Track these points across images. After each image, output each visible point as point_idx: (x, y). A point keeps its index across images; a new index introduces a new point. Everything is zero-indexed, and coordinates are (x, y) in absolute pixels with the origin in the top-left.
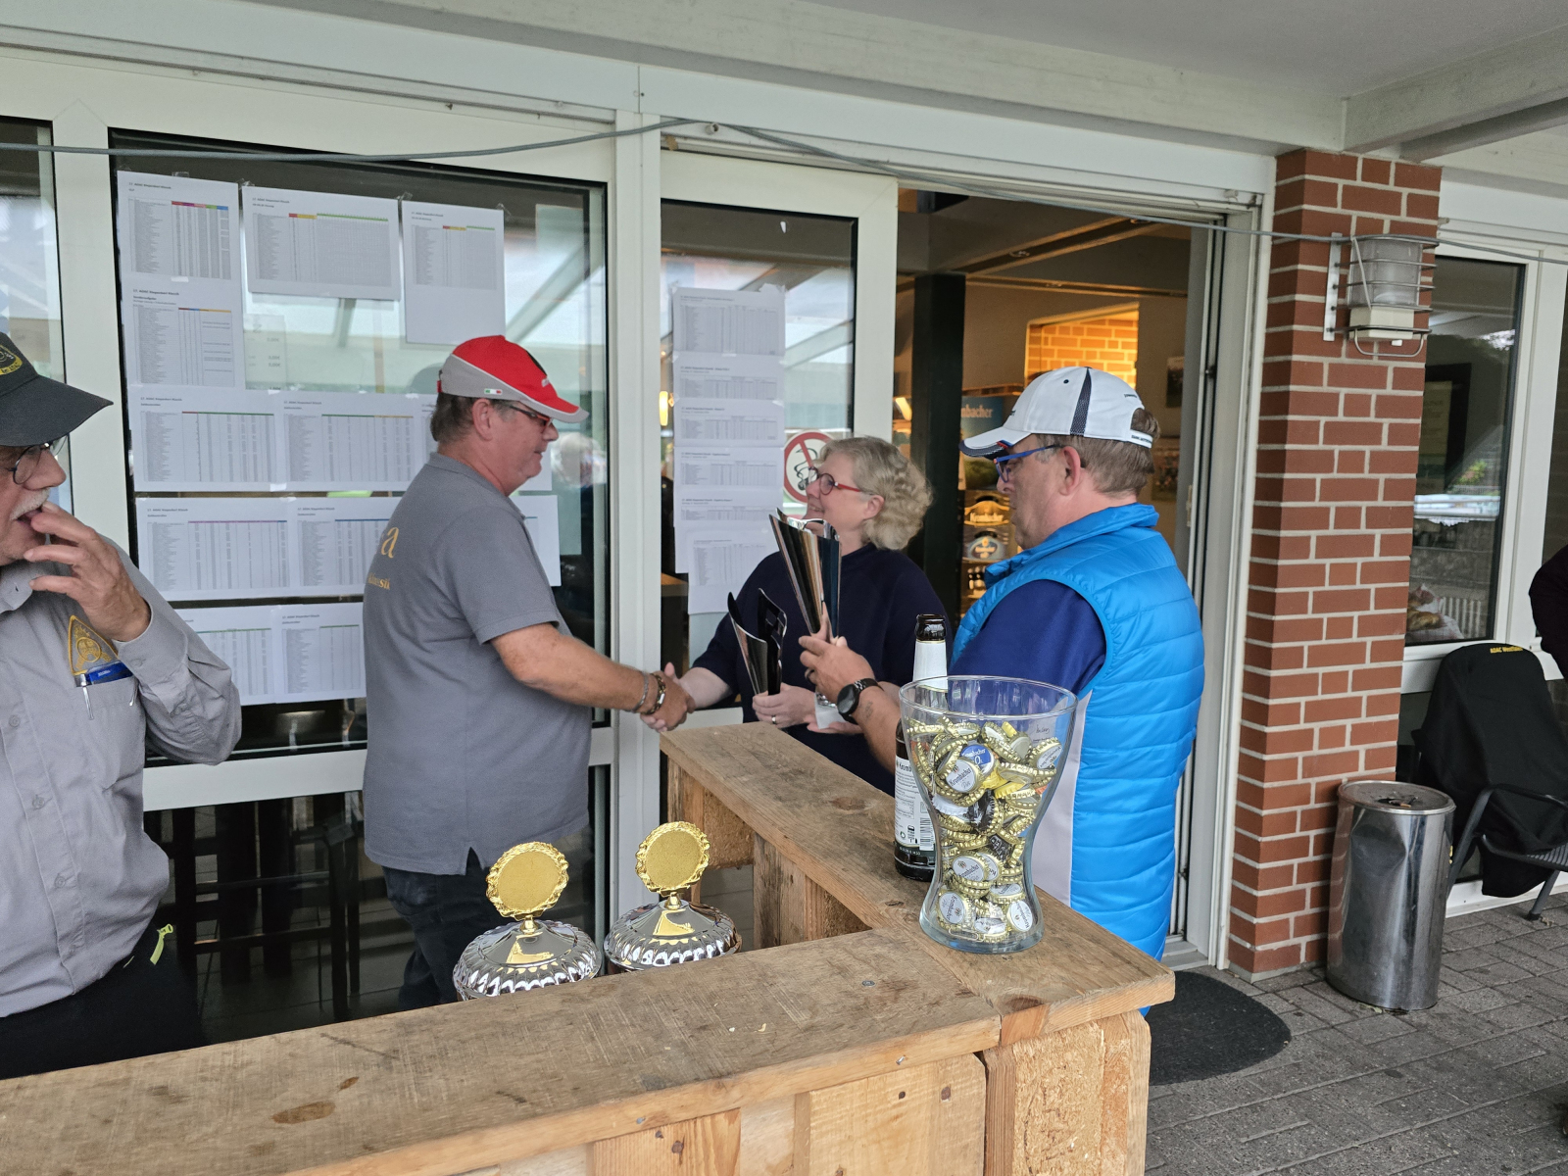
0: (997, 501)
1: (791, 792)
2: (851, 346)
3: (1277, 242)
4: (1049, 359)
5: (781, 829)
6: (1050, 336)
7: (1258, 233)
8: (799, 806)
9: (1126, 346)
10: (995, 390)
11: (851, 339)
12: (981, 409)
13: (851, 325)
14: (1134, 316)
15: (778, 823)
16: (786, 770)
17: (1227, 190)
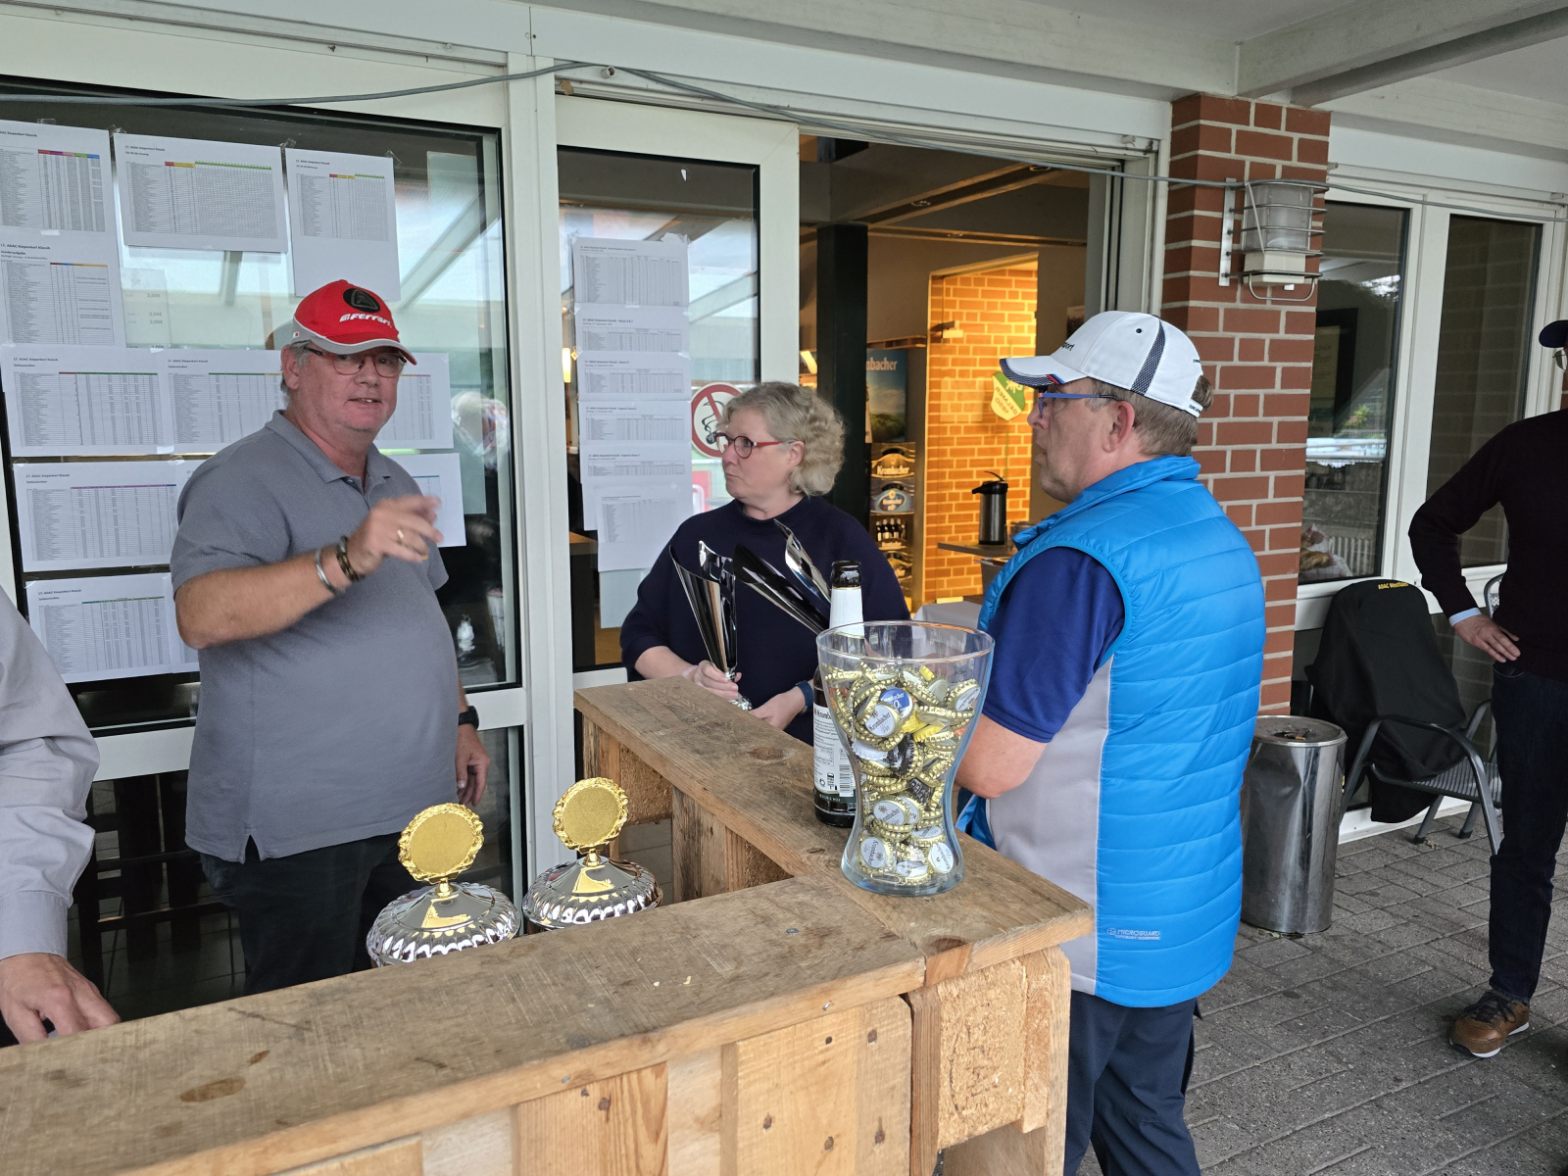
0: (903, 454)
1: (708, 744)
2: (756, 297)
3: (1174, 187)
4: (951, 311)
5: (700, 782)
6: (952, 287)
7: (1155, 178)
8: (717, 758)
9: (1026, 296)
10: (898, 342)
11: (756, 291)
12: (886, 362)
13: (756, 275)
14: (1034, 266)
15: (696, 775)
16: (703, 723)
17: (1125, 136)
